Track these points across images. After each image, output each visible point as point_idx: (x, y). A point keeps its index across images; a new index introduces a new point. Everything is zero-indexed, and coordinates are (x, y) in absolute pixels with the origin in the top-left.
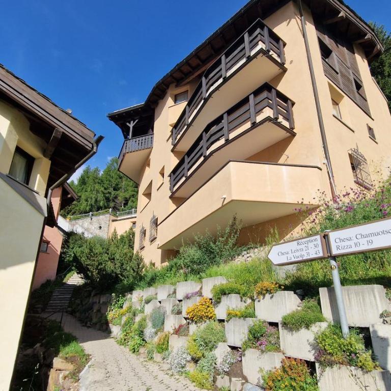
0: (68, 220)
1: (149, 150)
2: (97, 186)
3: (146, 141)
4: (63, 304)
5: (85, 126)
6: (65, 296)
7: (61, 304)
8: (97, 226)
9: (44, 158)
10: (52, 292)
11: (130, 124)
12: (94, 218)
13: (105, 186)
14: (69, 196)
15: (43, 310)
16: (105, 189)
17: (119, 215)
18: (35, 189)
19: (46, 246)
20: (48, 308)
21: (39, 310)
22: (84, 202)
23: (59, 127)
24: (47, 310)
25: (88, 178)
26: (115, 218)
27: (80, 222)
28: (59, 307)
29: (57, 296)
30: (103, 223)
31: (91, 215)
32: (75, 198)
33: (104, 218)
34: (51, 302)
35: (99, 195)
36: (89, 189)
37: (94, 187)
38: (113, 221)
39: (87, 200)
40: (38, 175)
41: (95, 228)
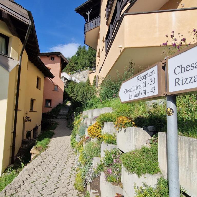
0: (69, 74)
1: (98, 28)
2: (85, 56)
3: (96, 22)
4: (65, 115)
5: (21, 7)
6: (66, 111)
7: (63, 115)
8: (83, 76)
9: (13, 36)
10: (60, 109)
11: (88, 13)
12: (81, 73)
13: (89, 55)
14: (64, 62)
15: (56, 117)
16: (89, 57)
17: (93, 70)
18: (11, 56)
19: (57, 88)
20: (58, 116)
21: (54, 117)
22: (80, 65)
23: (5, 11)
24: (57, 118)
25: (80, 52)
26: (91, 72)
27: (75, 75)
28: (63, 116)
29: (62, 111)
30: (85, 74)
31: (79, 71)
32: (67, 63)
33: (86, 72)
34: (60, 114)
35: (86, 60)
36: (81, 58)
37: (84, 56)
38: (90, 73)
39: (81, 64)
40: (11, 48)
41: (82, 77)
